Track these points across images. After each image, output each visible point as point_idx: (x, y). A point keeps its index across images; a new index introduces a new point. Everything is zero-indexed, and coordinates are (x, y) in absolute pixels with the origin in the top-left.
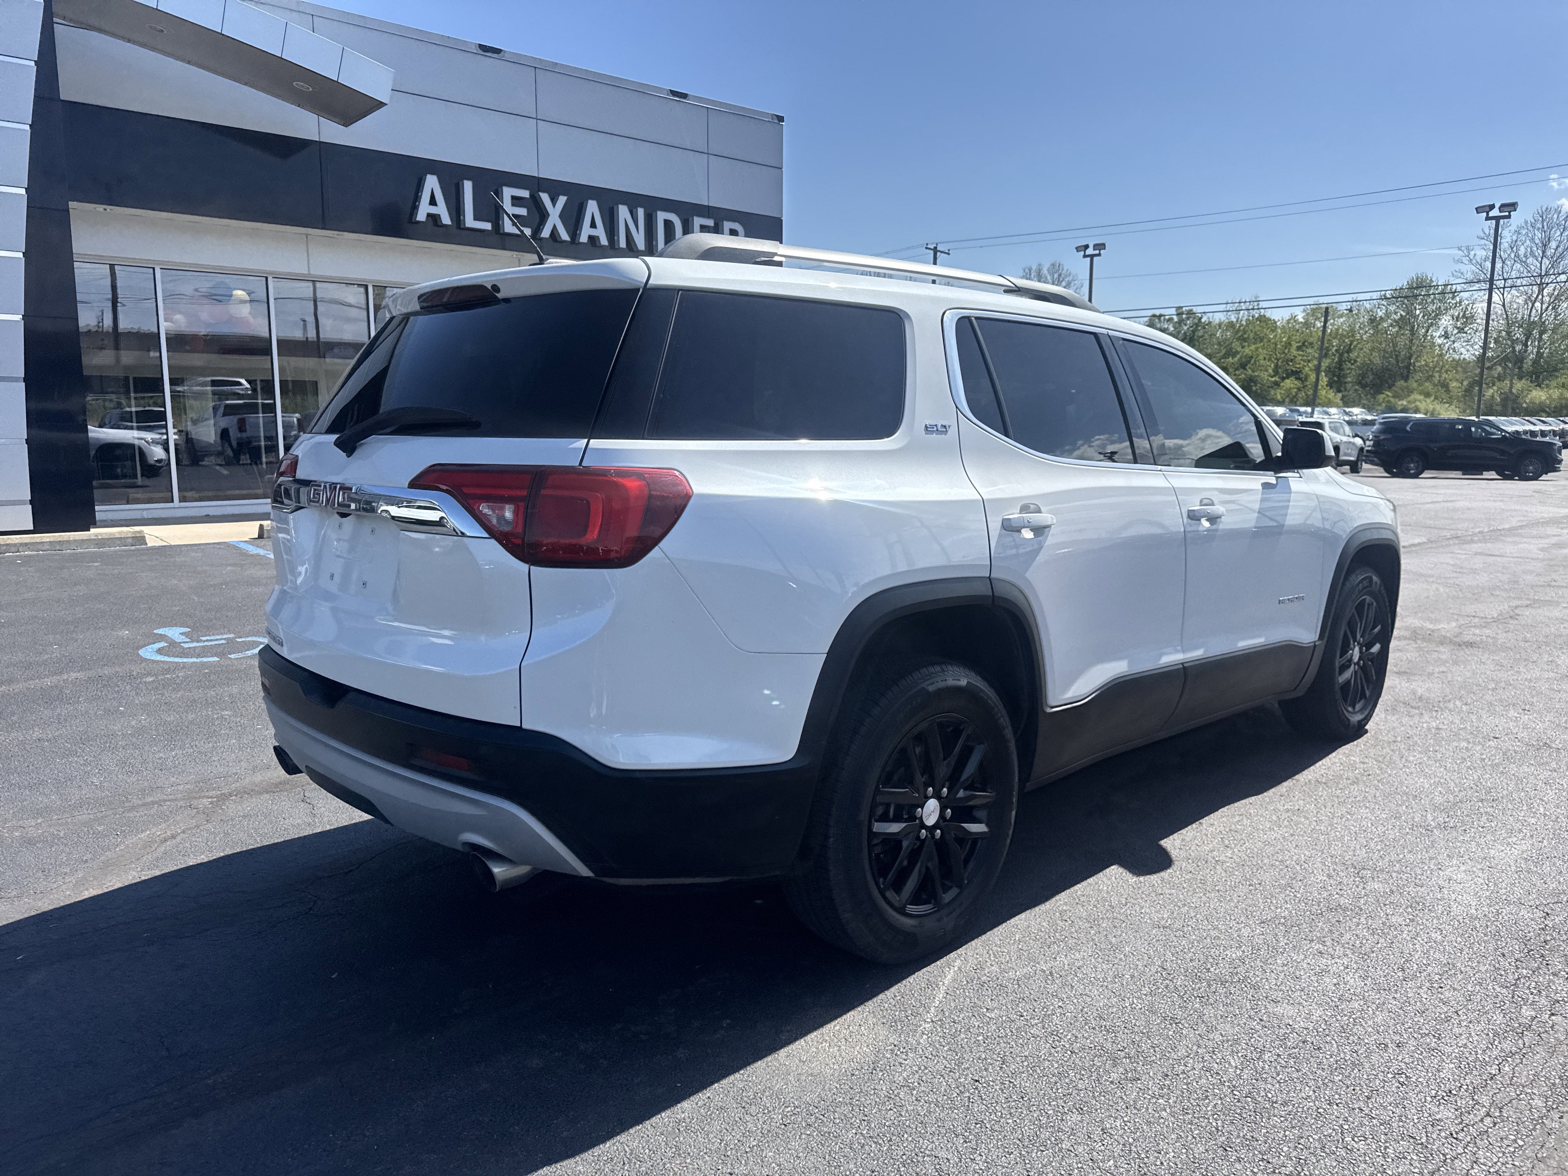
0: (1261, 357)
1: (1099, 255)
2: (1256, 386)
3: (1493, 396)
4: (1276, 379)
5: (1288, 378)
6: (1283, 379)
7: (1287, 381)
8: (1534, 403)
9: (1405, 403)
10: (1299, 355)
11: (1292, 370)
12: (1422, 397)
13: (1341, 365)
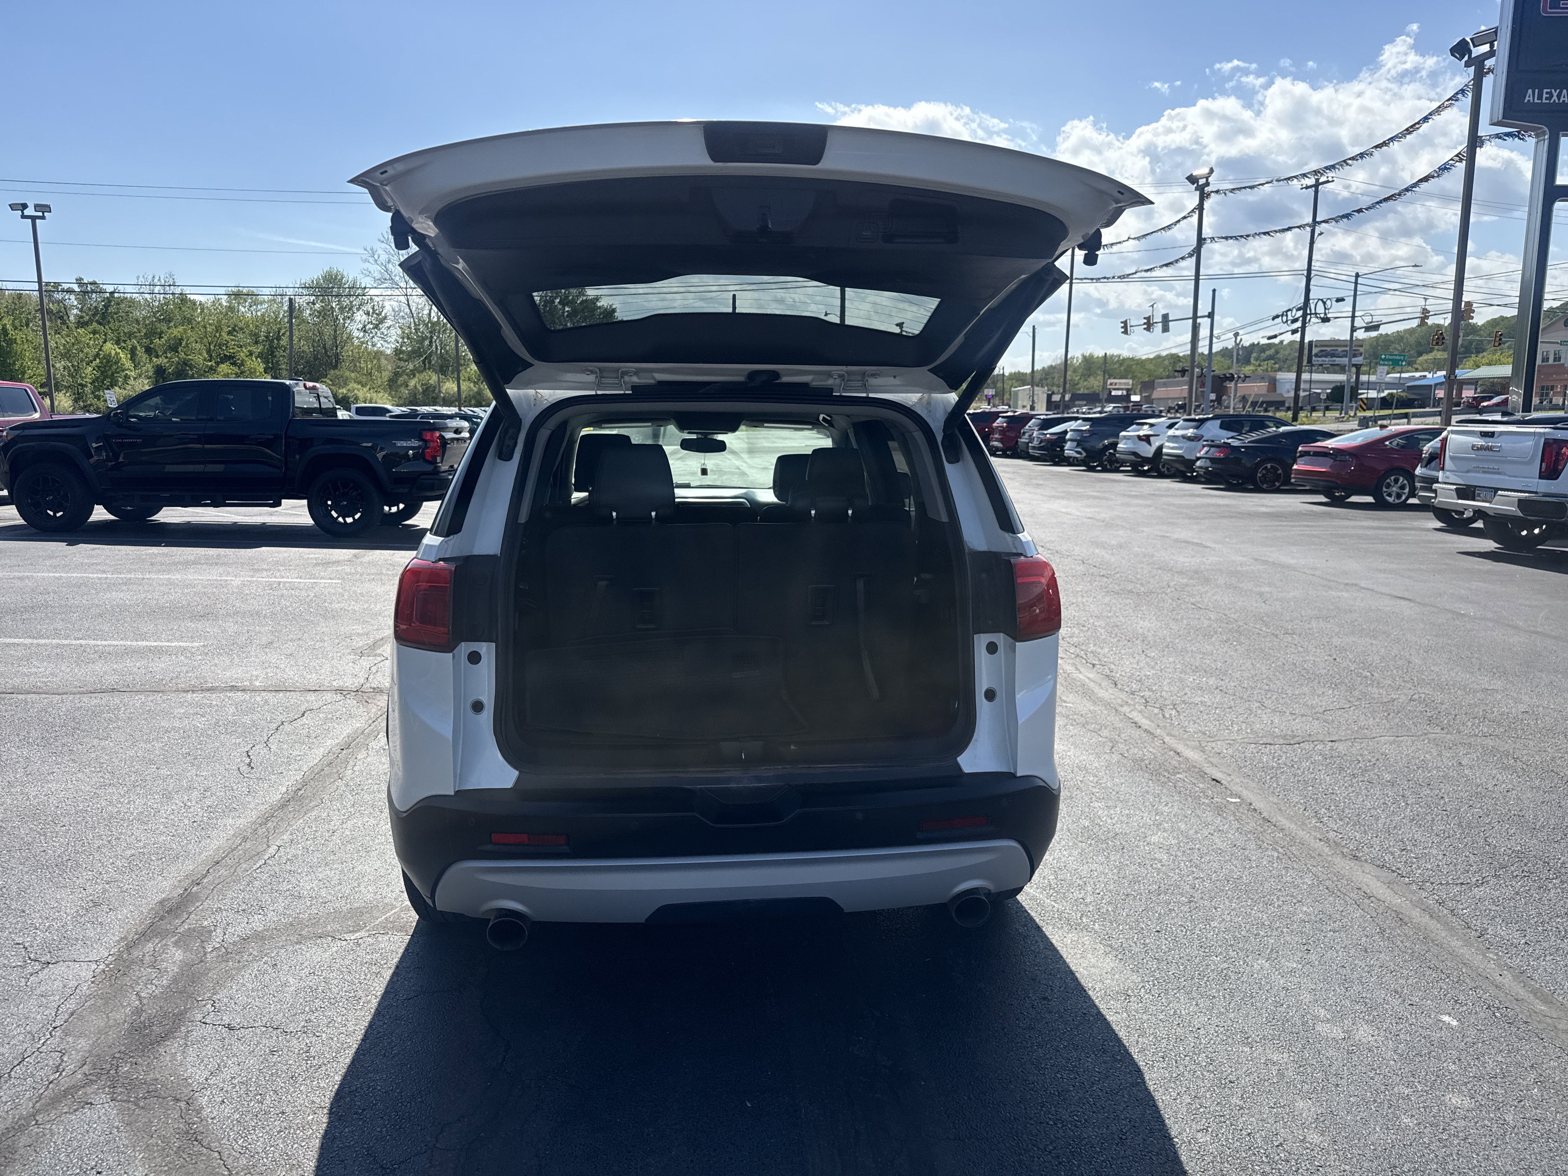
0: (192, 339)
1: (43, 218)
2: (192, 370)
3: (415, 386)
4: (213, 363)
5: (223, 363)
6: (218, 364)
7: (222, 366)
8: (449, 394)
9: (344, 391)
10: (232, 340)
11: (225, 355)
12: (360, 386)
13: (273, 352)
